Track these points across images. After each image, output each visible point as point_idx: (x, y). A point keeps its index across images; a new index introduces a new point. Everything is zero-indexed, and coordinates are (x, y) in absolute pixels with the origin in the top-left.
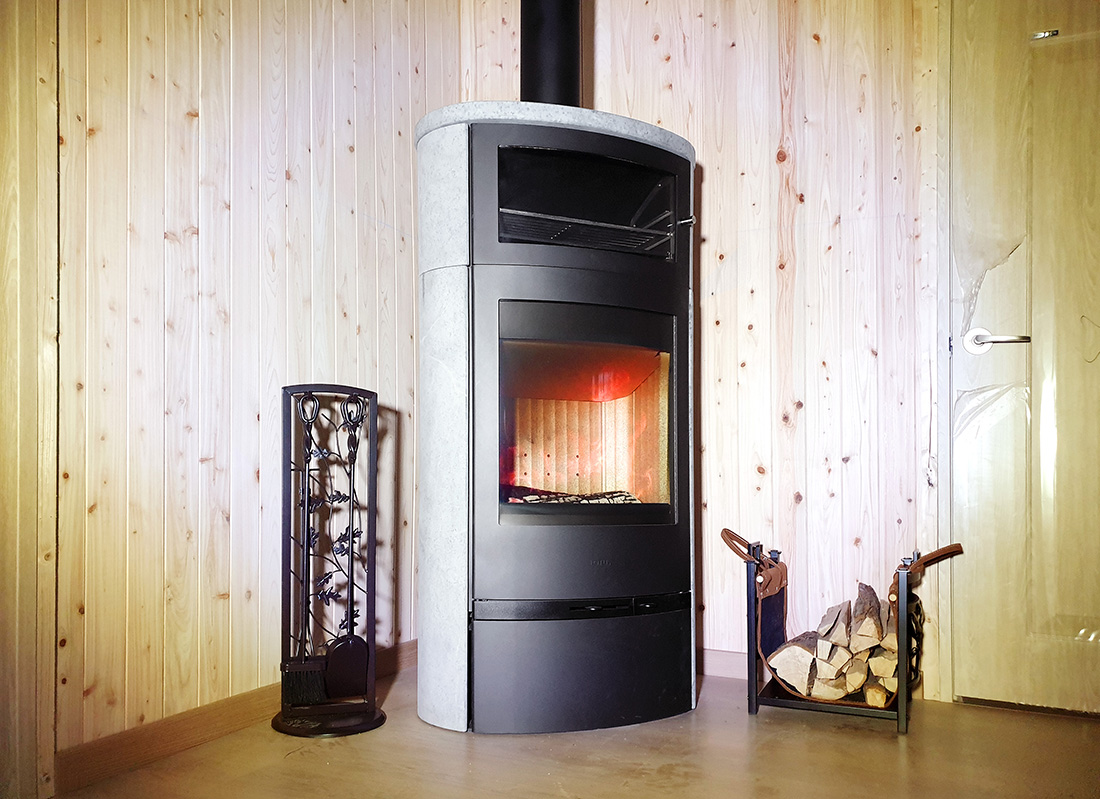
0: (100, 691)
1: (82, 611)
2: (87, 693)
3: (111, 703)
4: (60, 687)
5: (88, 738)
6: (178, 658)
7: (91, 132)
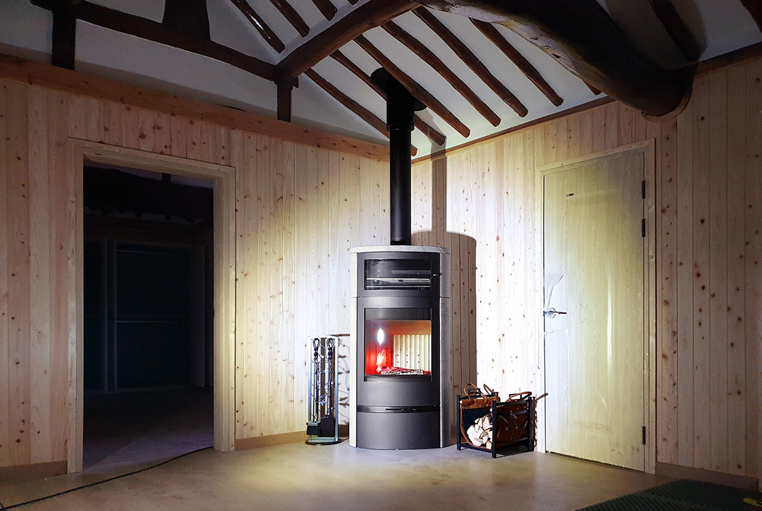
0: (249, 425)
1: (243, 403)
2: (244, 425)
3: (252, 429)
4: (236, 423)
5: (245, 437)
6: (274, 418)
7: (246, 275)
